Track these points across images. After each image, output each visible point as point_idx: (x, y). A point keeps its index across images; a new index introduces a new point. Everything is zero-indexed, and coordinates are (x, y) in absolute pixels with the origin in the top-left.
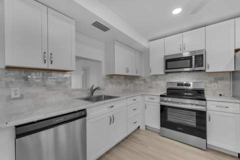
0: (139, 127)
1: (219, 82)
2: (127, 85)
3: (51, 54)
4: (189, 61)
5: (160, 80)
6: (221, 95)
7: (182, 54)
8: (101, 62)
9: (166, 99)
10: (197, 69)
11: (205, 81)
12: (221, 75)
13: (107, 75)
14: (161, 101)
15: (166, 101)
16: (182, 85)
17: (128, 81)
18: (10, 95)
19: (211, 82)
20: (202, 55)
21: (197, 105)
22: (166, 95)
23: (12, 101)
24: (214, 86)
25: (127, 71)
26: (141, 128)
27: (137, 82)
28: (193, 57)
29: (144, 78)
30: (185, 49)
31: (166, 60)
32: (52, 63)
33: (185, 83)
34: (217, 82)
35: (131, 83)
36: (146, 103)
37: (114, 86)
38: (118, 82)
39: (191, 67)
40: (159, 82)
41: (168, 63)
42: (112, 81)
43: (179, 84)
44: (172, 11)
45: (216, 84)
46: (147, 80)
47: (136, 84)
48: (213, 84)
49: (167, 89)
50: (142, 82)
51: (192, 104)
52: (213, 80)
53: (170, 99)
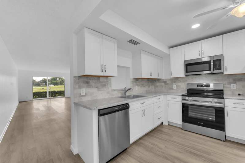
0: (162, 123)
1: (238, 83)
2: (149, 87)
3: (105, 65)
4: (208, 65)
5: (181, 82)
6: (239, 94)
7: (201, 59)
8: (129, 68)
9: (187, 98)
10: (216, 72)
11: (225, 83)
12: (240, 77)
13: (134, 79)
14: (183, 100)
15: (187, 100)
16: (202, 86)
17: (150, 84)
18: (80, 93)
19: (230, 83)
20: (220, 60)
21: (216, 103)
22: (187, 94)
23: (81, 97)
24: (233, 86)
25: (151, 75)
26: (163, 124)
27: (158, 84)
28: (212, 61)
29: (165, 81)
30: (204, 54)
31: (186, 64)
32: (105, 72)
33: (205, 84)
34: (235, 83)
35: (152, 85)
36: (168, 102)
37: (139, 88)
38: (142, 85)
39: (210, 70)
40: (180, 84)
41: (188, 67)
42: (137, 83)
43: (198, 86)
44: (192, 26)
45: (235, 85)
46: (167, 82)
47: (157, 86)
48: (232, 85)
49: (188, 90)
50: (163, 84)
51: (211, 102)
52: (232, 81)
53: (190, 98)
